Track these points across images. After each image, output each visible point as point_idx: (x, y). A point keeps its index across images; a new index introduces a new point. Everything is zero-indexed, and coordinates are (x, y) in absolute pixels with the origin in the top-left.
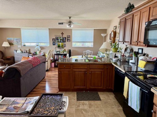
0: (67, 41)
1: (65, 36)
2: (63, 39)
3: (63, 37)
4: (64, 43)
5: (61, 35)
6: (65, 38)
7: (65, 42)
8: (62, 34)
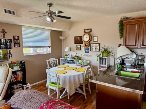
0: (15, 46)
1: (9, 36)
2: (6, 43)
3: (5, 40)
4: (9, 50)
5: (2, 34)
6: (11, 40)
7: (11, 48)
8: (4, 32)
